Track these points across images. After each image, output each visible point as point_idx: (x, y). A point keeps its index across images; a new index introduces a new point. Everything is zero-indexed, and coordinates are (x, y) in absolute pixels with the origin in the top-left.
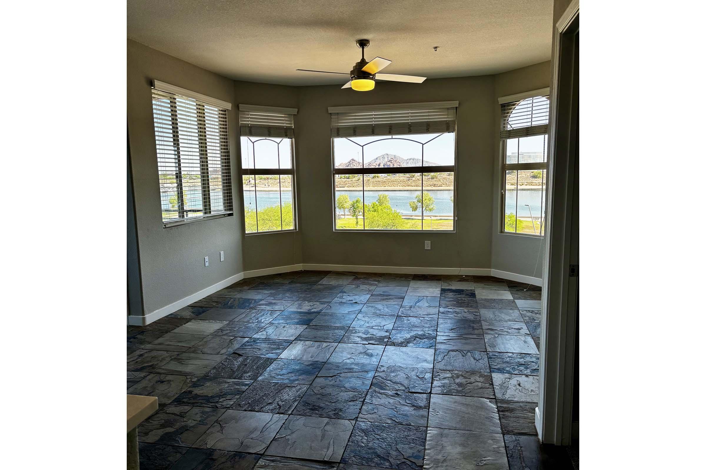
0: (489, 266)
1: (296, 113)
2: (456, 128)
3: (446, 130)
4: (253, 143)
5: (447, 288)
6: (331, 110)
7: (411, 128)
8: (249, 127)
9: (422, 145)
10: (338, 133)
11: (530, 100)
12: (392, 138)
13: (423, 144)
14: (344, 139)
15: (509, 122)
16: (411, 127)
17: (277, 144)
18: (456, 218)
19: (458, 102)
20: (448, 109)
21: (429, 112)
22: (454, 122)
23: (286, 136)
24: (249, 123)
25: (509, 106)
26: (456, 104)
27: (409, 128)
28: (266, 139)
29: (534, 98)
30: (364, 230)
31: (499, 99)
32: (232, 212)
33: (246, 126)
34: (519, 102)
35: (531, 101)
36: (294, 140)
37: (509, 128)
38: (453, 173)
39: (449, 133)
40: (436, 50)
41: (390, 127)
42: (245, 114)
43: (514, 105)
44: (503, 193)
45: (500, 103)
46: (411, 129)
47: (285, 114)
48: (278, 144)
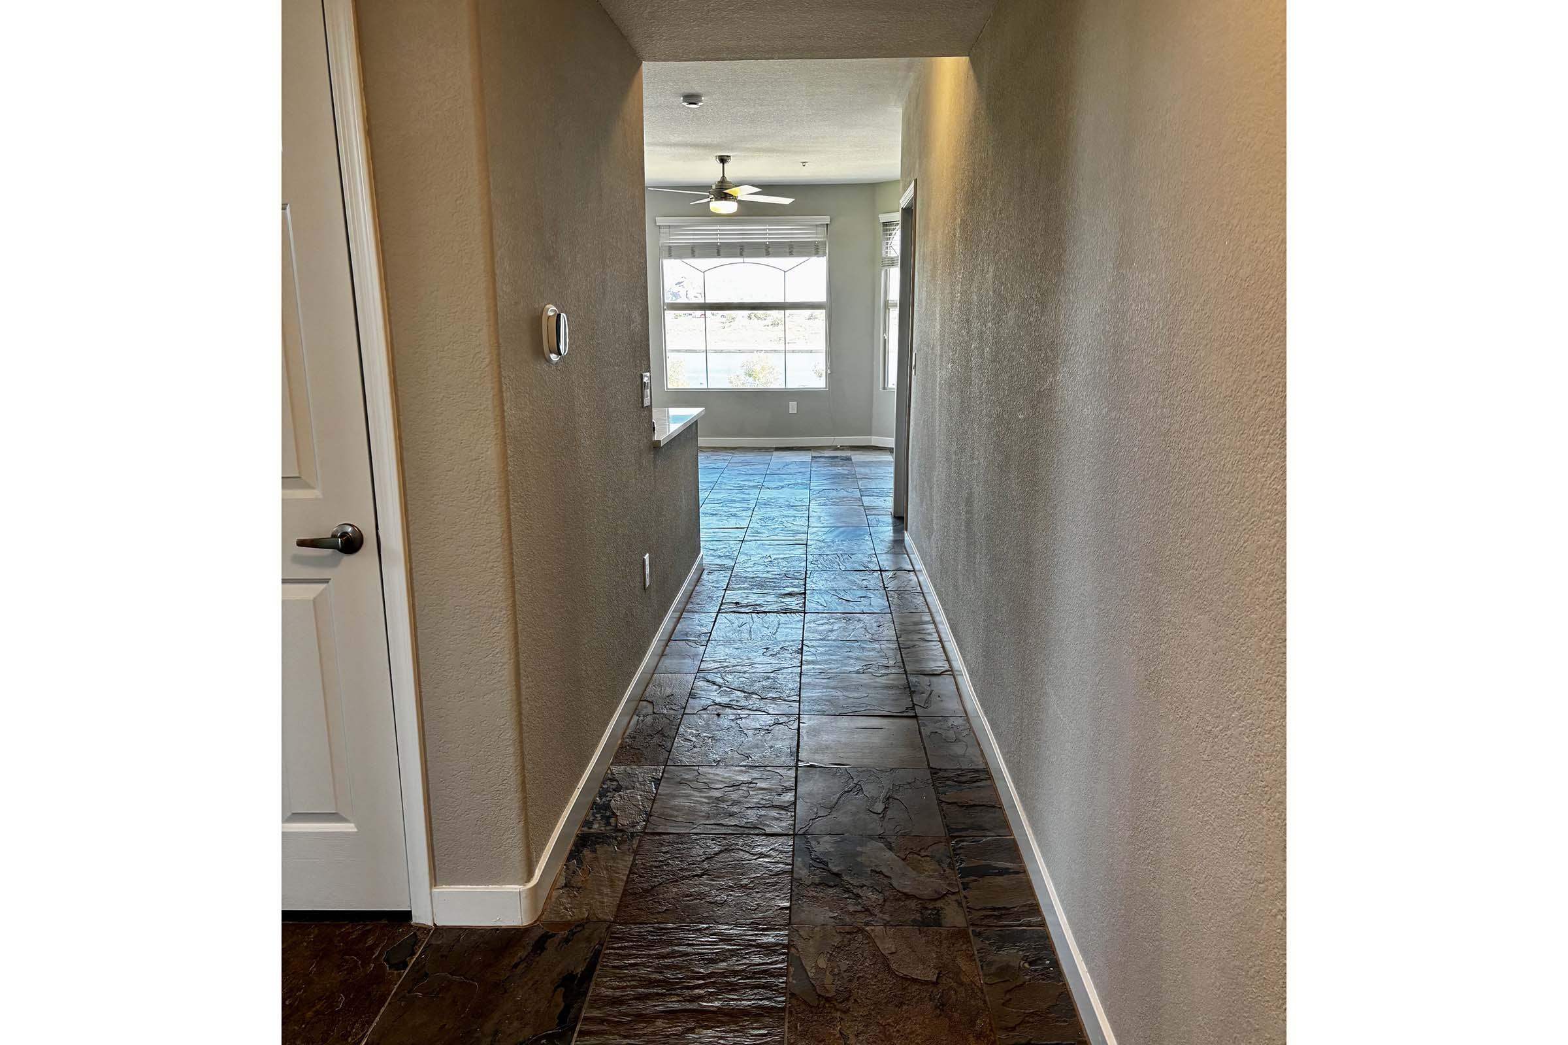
0: (869, 433)
2: (827, 252)
3: (815, 254)
5: (819, 455)
6: (660, 221)
7: (770, 249)
9: (783, 272)
10: (670, 254)
12: (743, 262)
13: (785, 272)
14: (677, 261)
15: (893, 246)
18: (829, 372)
19: (828, 217)
20: (816, 226)
21: (792, 229)
22: (824, 243)
25: (892, 225)
26: (826, 219)
27: (766, 250)
30: (708, 389)
31: (880, 216)
37: (892, 254)
38: (824, 311)
39: (818, 257)
40: (804, 166)
41: (742, 248)
44: (886, 338)
45: (881, 221)
46: (769, 251)
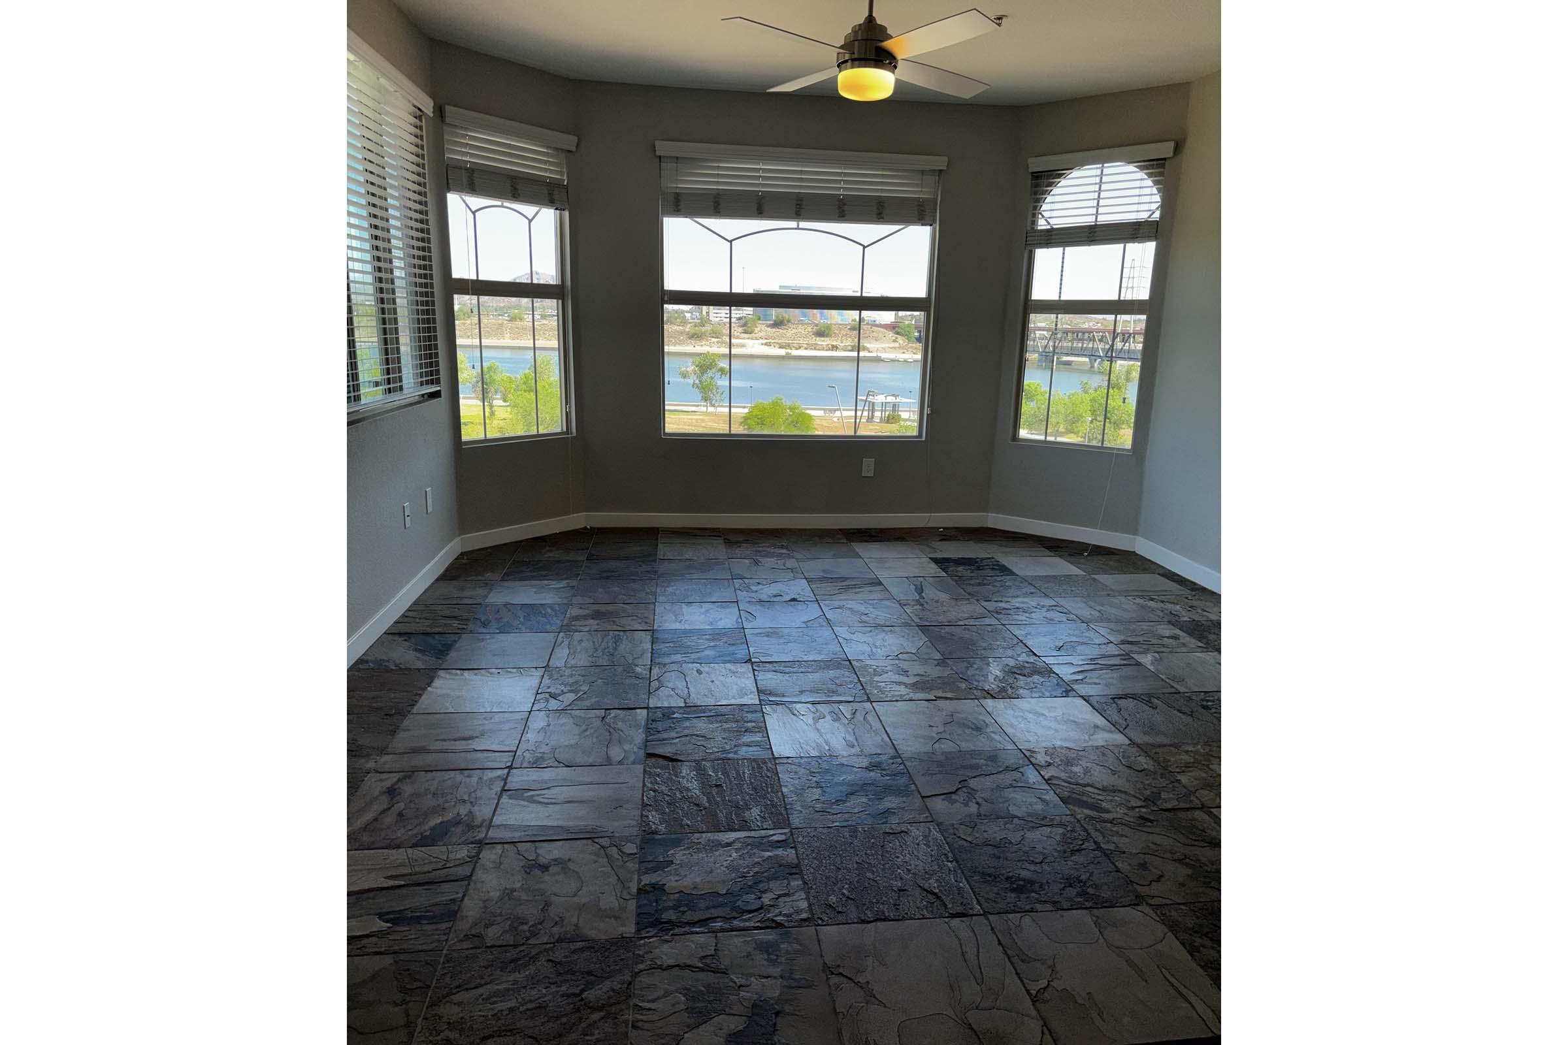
1: (574, 149)
2: (937, 217)
3: (919, 219)
4: (474, 213)
6: (663, 148)
7: (846, 208)
8: (467, 169)
9: (862, 247)
10: (675, 206)
11: (1097, 168)
12: (798, 228)
13: (864, 247)
14: (687, 220)
15: (1043, 213)
16: (845, 204)
17: (527, 221)
18: (929, 411)
19: (946, 158)
20: (923, 172)
21: (883, 176)
22: (933, 202)
23: (550, 202)
24: (467, 159)
25: (1050, 176)
26: (941, 162)
27: (839, 208)
28: (502, 206)
29: (1105, 165)
30: (731, 435)
31: (1030, 160)
32: (439, 388)
33: (460, 168)
34: (1071, 171)
35: (1099, 172)
36: (566, 214)
37: (1042, 225)
38: (923, 314)
39: (922, 225)
41: (799, 203)
42: (457, 135)
43: (1060, 176)
45: (1031, 170)
46: (843, 211)
47: (548, 147)
48: (530, 221)
